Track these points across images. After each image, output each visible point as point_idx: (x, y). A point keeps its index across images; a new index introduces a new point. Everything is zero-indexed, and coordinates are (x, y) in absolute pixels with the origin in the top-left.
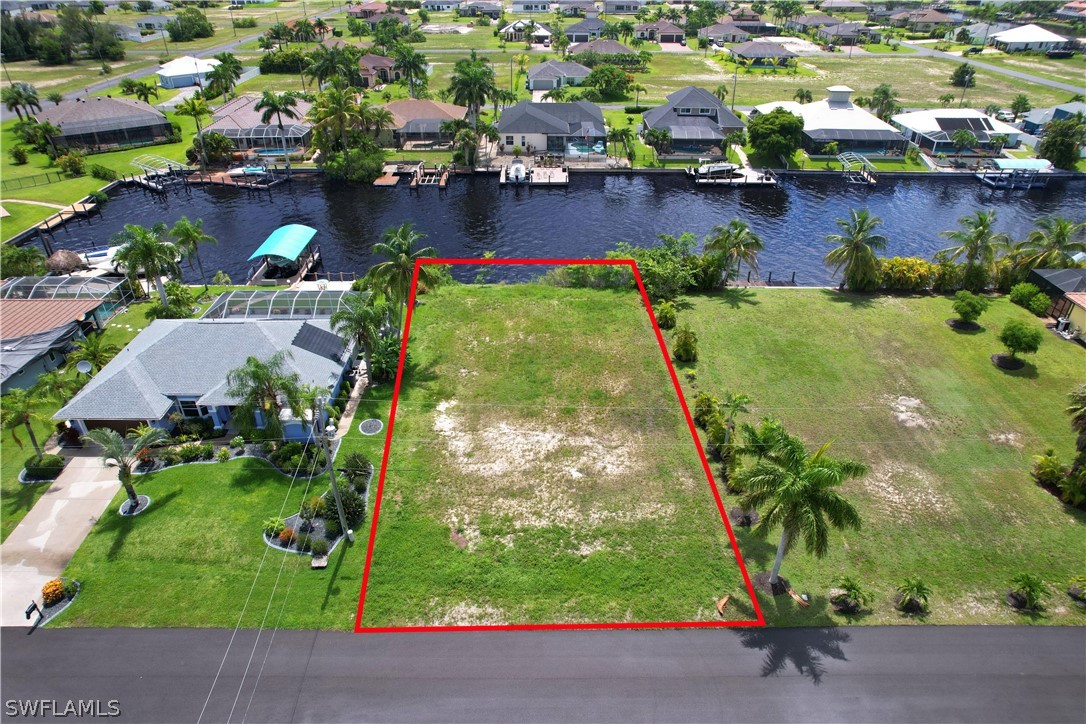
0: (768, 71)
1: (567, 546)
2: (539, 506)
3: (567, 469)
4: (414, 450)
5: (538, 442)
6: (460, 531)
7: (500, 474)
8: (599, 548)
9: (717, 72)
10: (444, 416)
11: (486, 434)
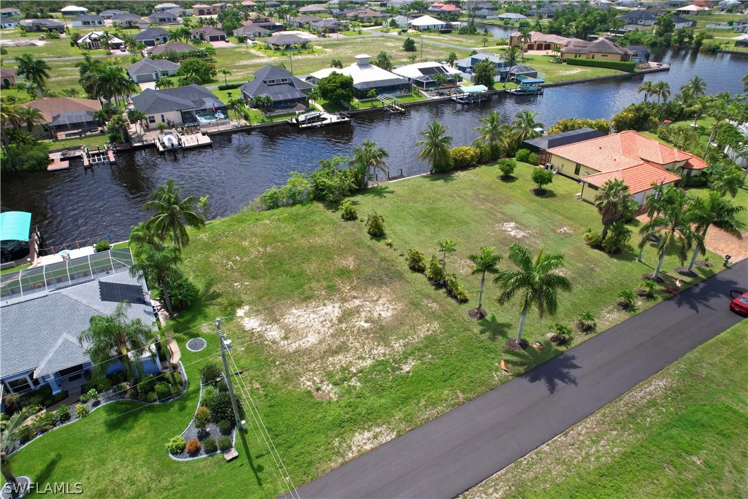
0: (296, 52)
1: (394, 370)
2: (358, 353)
3: (358, 323)
4: (243, 349)
5: (326, 313)
6: (318, 389)
7: (317, 342)
8: (413, 363)
9: (263, 57)
10: (246, 319)
11: (286, 321)
